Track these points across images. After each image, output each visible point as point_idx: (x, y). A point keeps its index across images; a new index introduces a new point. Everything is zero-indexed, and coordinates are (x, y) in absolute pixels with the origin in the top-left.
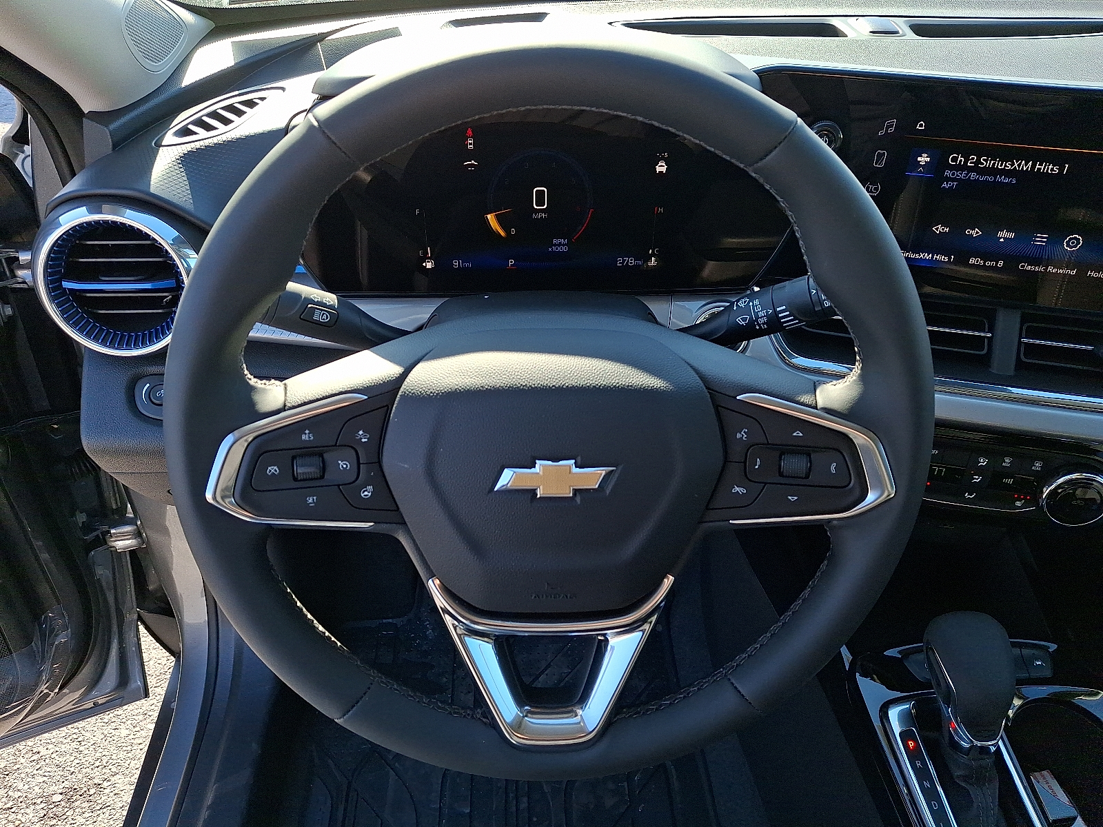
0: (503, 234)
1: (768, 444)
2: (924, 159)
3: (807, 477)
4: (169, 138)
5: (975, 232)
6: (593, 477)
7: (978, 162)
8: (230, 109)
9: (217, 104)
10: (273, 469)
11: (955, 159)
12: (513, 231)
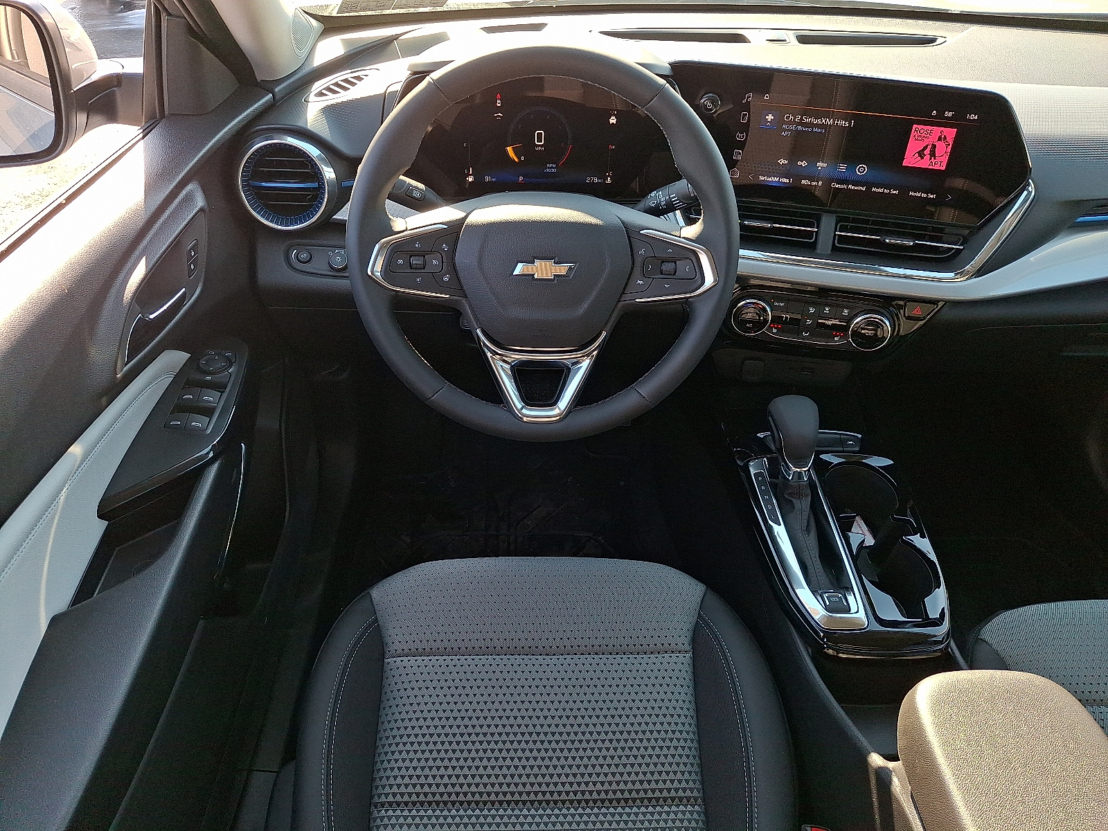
0: (516, 160)
1: (655, 257)
2: (770, 117)
3: (675, 274)
4: (312, 98)
5: (804, 164)
6: (562, 269)
7: (802, 119)
8: (346, 81)
9: (338, 77)
10: (400, 261)
11: (788, 117)
12: (522, 158)
